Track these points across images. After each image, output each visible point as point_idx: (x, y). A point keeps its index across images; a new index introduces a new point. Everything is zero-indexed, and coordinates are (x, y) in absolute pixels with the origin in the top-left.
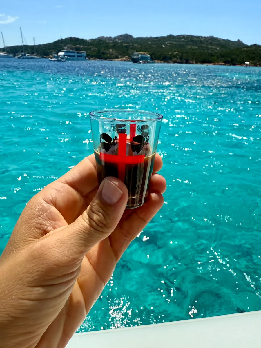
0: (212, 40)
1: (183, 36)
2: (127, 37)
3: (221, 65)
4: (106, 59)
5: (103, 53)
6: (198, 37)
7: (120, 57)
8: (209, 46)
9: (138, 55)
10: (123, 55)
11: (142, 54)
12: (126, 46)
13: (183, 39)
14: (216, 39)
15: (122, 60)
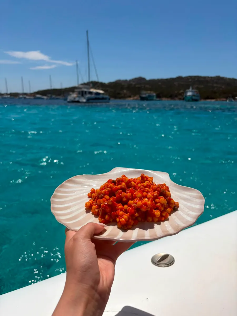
0: (219, 79)
1: (191, 77)
2: (140, 80)
3: (223, 101)
4: (120, 98)
5: (119, 94)
6: (205, 78)
7: (132, 96)
8: (215, 85)
9: (145, 94)
10: (135, 95)
11: (149, 93)
12: (139, 87)
13: (190, 80)
14: (222, 79)
15: (134, 99)
